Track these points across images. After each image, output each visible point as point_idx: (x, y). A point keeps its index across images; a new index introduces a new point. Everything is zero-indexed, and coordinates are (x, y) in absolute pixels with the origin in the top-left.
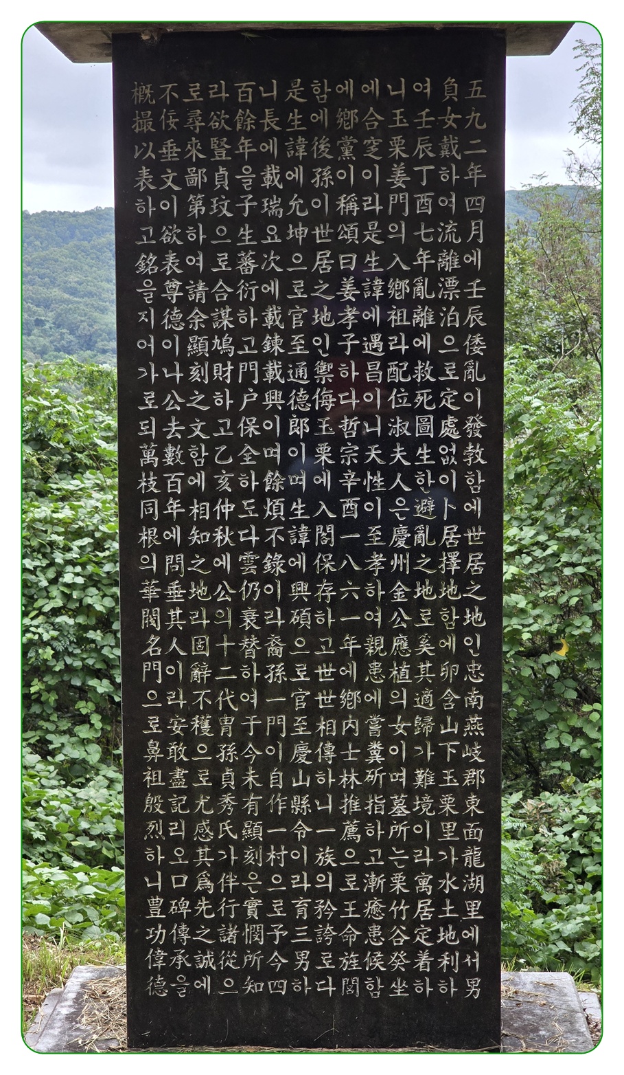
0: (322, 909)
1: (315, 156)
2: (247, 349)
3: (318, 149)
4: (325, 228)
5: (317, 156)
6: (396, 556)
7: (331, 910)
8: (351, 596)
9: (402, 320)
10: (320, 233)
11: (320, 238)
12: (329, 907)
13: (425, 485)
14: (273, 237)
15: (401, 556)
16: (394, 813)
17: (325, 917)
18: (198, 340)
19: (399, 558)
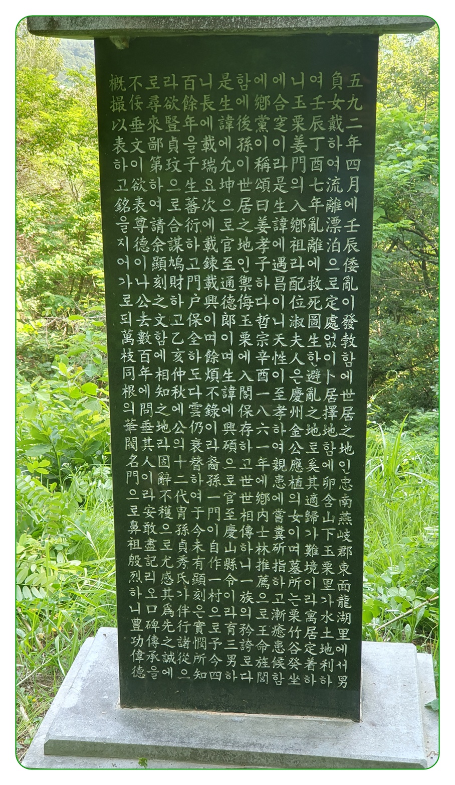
0: (244, 630)
1: (239, 129)
2: (192, 266)
3: (242, 124)
4: (246, 181)
5: (241, 129)
6: (293, 407)
7: (250, 630)
8: (263, 432)
9: (300, 248)
10: (243, 185)
11: (243, 188)
12: (249, 628)
13: (314, 361)
14: (210, 188)
15: (297, 408)
16: (292, 572)
17: (246, 634)
18: (159, 260)
19: (295, 409)
